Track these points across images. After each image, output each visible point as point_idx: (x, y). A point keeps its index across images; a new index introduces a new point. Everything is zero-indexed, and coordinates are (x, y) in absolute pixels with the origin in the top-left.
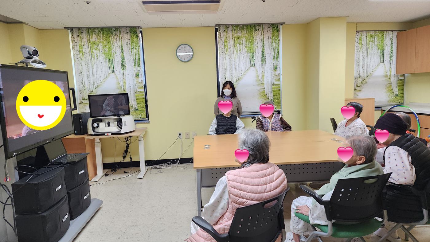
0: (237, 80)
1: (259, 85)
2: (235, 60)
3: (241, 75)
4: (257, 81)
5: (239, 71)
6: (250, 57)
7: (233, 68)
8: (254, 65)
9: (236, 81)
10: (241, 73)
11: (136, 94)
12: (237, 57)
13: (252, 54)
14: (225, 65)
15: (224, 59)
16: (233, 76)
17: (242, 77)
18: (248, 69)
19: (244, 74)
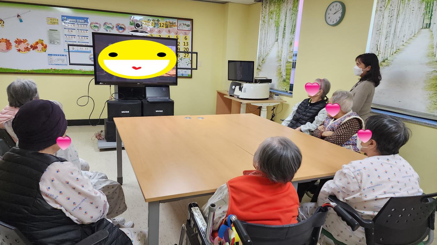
0: (394, 52)
1: (430, 63)
2: (397, 18)
3: (402, 43)
4: (428, 56)
5: (400, 37)
6: (424, 12)
7: (392, 32)
8: (428, 26)
9: (391, 54)
10: (403, 41)
11: (287, 64)
12: (402, 13)
13: (430, 5)
14: (382, 27)
15: (382, 18)
16: (388, 46)
17: (402, 47)
18: (417, 32)
19: (408, 42)
